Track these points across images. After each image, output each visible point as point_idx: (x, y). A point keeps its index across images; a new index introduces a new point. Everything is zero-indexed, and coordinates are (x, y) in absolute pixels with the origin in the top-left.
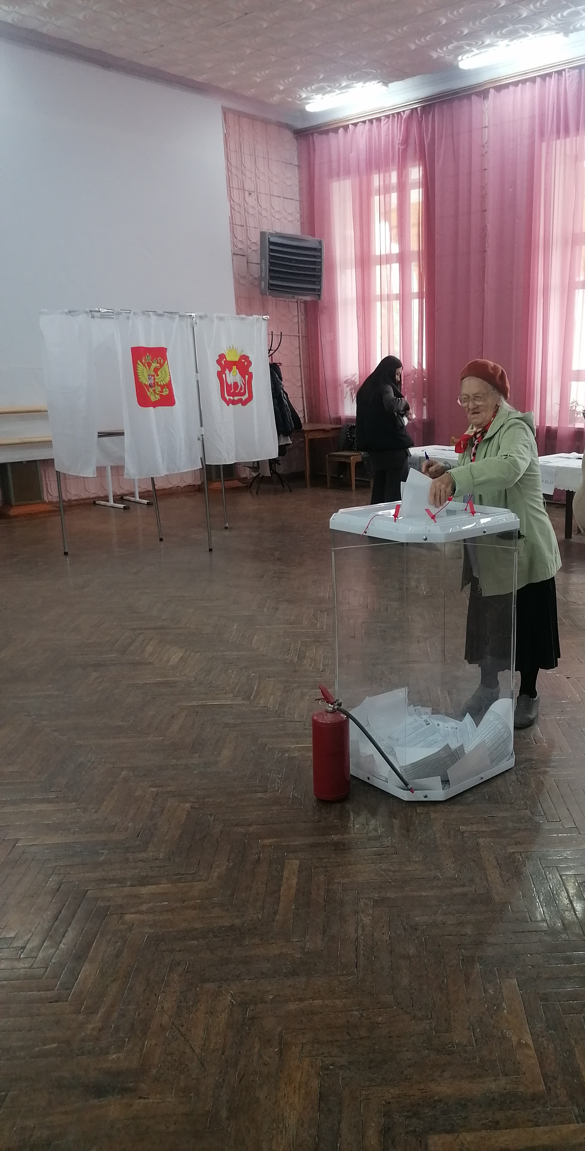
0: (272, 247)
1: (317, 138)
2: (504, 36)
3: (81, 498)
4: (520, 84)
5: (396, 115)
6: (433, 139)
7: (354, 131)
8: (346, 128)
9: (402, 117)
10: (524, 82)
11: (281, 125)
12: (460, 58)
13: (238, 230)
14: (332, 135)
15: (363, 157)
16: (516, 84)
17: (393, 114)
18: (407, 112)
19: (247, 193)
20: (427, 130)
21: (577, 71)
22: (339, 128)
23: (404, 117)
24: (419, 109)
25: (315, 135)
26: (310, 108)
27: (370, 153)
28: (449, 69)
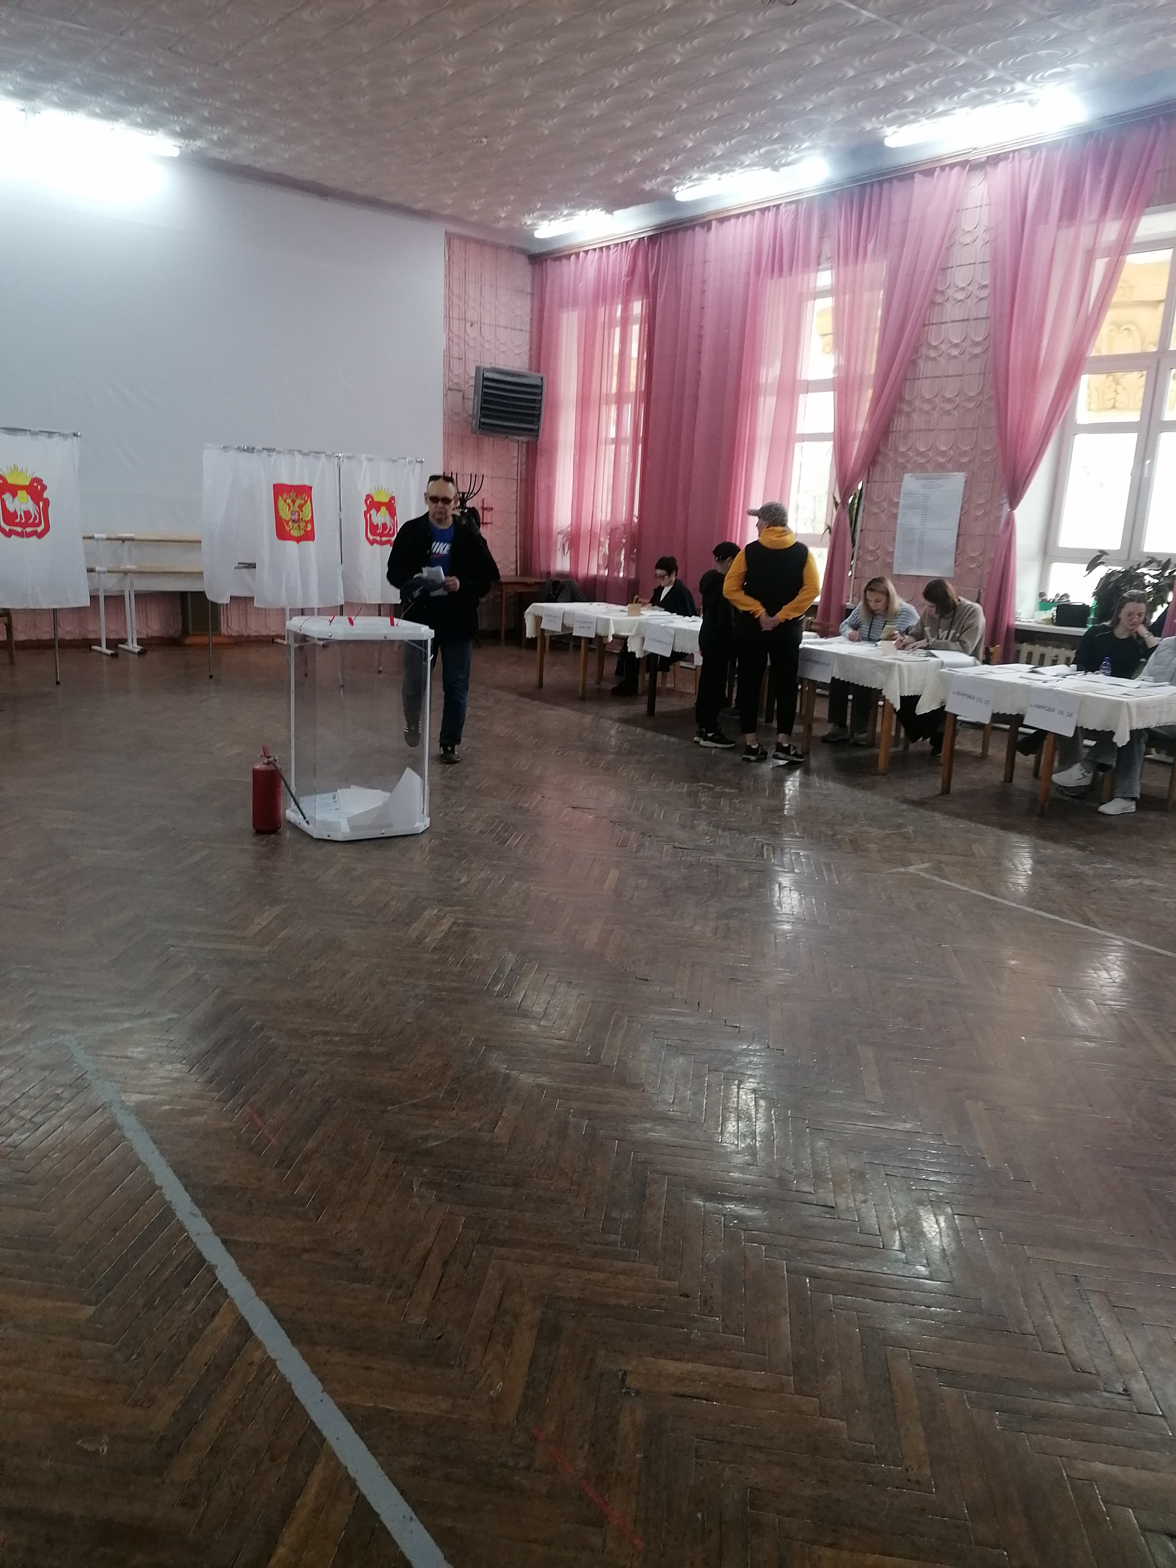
0: (486, 383)
1: (550, 265)
2: (713, 170)
3: (260, 634)
4: (741, 218)
5: (624, 244)
6: (657, 273)
7: (585, 258)
8: (577, 255)
9: (629, 246)
10: (745, 214)
11: (512, 249)
12: (675, 189)
13: (455, 364)
14: (564, 261)
15: (591, 287)
16: (737, 216)
17: (622, 243)
18: (635, 242)
19: (468, 324)
20: (652, 261)
21: (794, 206)
22: (571, 255)
23: (631, 246)
24: (646, 239)
25: (549, 261)
26: (539, 234)
27: (598, 284)
28: (668, 200)
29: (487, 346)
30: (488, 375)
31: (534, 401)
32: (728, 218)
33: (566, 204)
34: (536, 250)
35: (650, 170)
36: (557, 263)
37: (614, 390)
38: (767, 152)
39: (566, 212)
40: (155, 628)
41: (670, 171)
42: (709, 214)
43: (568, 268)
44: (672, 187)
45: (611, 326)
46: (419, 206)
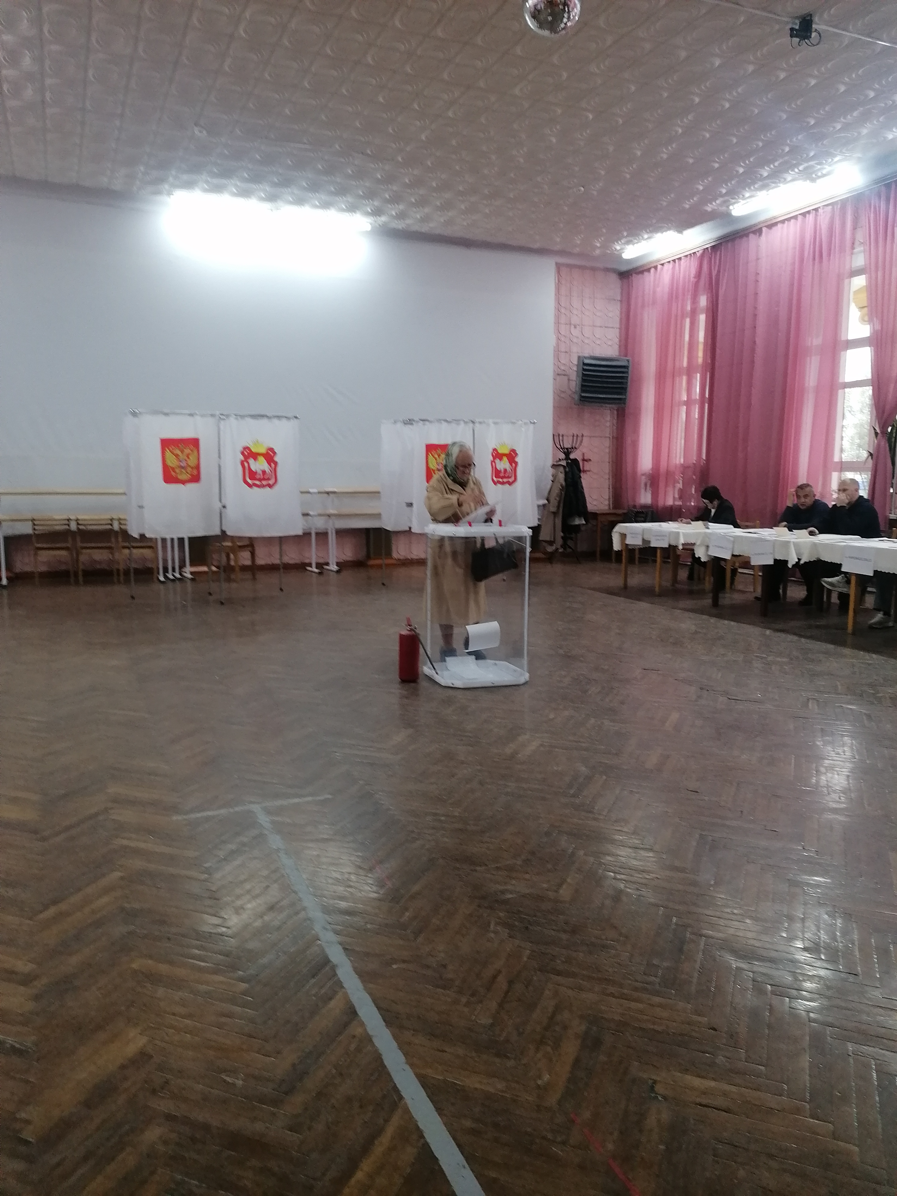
1: (635, 278)
3: (420, 558)
4: (786, 222)
5: (692, 254)
6: (719, 272)
7: (662, 269)
8: (656, 267)
9: (696, 256)
10: (789, 220)
11: (607, 270)
12: (731, 208)
13: (562, 356)
14: (646, 274)
15: (667, 290)
16: (783, 222)
17: (690, 254)
18: (701, 252)
19: (573, 327)
20: (715, 263)
21: (830, 207)
22: (650, 268)
23: (698, 255)
24: (709, 249)
25: (634, 275)
26: (626, 256)
27: (672, 288)
28: (726, 217)
29: (586, 341)
30: (587, 361)
31: (622, 378)
32: (776, 224)
33: (646, 231)
34: (624, 268)
35: (710, 195)
36: (640, 275)
37: (685, 364)
38: (806, 169)
39: (646, 236)
40: (348, 554)
41: (726, 194)
42: (759, 223)
43: (649, 278)
44: (728, 207)
45: (683, 317)
46: (536, 246)
